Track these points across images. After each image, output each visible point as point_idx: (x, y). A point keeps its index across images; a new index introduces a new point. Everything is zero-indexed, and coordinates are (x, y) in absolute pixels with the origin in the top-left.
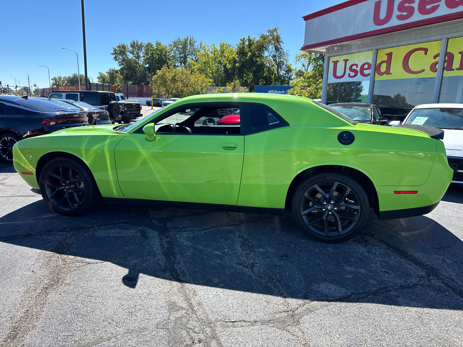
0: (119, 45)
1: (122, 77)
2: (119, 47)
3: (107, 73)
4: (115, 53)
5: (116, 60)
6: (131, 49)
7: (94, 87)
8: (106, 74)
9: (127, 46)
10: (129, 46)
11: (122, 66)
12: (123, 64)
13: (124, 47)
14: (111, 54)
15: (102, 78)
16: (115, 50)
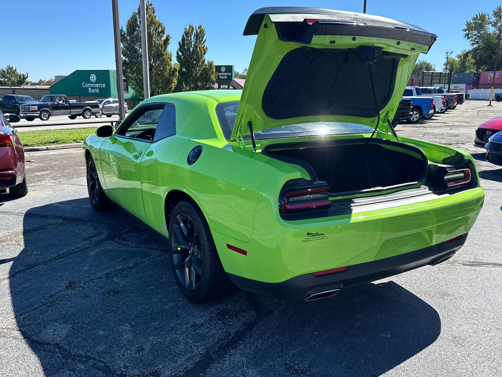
0: (475, 17)
1: (473, 61)
2: (475, 19)
3: (457, 57)
4: (469, 27)
5: (468, 38)
6: (493, 19)
7: (428, 77)
8: (457, 59)
9: (488, 16)
10: (491, 14)
11: (476, 46)
12: (477, 42)
13: (483, 17)
14: (463, 30)
15: (450, 64)
16: (468, 25)
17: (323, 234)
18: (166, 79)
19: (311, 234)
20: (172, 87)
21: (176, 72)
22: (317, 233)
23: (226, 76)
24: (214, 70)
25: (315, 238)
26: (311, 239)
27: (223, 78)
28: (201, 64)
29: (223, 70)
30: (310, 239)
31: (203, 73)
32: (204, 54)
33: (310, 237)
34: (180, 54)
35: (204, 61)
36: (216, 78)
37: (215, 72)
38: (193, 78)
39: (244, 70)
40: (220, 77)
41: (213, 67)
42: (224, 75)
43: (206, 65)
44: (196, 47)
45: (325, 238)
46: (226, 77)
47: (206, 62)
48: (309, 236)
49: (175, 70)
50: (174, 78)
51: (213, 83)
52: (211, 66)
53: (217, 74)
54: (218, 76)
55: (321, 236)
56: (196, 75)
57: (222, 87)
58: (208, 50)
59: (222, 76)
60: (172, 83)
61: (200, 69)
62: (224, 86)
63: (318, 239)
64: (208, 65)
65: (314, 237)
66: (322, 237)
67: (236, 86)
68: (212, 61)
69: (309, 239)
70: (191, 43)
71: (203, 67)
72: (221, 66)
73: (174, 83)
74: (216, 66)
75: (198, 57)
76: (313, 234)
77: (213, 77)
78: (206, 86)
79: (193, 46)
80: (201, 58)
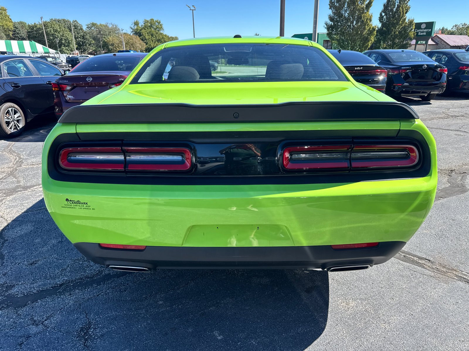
17: (87, 203)
18: (364, 38)
19: (71, 201)
20: (368, 45)
21: (374, 31)
22: (79, 201)
23: (426, 32)
24: (414, 27)
25: (76, 206)
26: (73, 207)
27: (422, 34)
28: (401, 23)
29: (423, 27)
30: (71, 206)
31: (402, 31)
32: (406, 13)
33: (69, 204)
34: (383, 14)
35: (405, 19)
36: (414, 35)
37: (415, 29)
38: (392, 36)
39: (454, 26)
40: (419, 34)
41: (413, 24)
42: (423, 32)
43: (407, 24)
44: (399, 7)
45: (92, 209)
46: (425, 34)
47: (407, 20)
48: (69, 202)
49: (374, 29)
50: (372, 37)
51: (411, 39)
52: (411, 24)
53: (416, 31)
54: (417, 33)
55: (85, 205)
56: (394, 33)
57: (420, 43)
58: (410, 9)
59: (421, 32)
60: (369, 41)
61: (399, 27)
62: (421, 42)
63: (81, 208)
64: (408, 23)
65: (75, 204)
66: (87, 206)
67: (438, 41)
68: (413, 19)
69: (69, 206)
70: (395, 4)
71: (403, 25)
72: (421, 23)
73: (371, 40)
74: (416, 24)
75: (399, 16)
76: (73, 201)
77: (412, 34)
78: (403, 43)
79: (396, 6)
80: (402, 17)
